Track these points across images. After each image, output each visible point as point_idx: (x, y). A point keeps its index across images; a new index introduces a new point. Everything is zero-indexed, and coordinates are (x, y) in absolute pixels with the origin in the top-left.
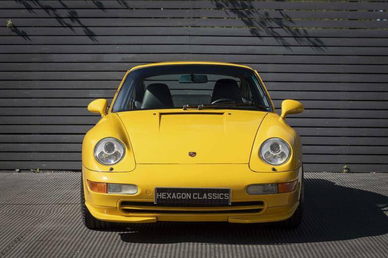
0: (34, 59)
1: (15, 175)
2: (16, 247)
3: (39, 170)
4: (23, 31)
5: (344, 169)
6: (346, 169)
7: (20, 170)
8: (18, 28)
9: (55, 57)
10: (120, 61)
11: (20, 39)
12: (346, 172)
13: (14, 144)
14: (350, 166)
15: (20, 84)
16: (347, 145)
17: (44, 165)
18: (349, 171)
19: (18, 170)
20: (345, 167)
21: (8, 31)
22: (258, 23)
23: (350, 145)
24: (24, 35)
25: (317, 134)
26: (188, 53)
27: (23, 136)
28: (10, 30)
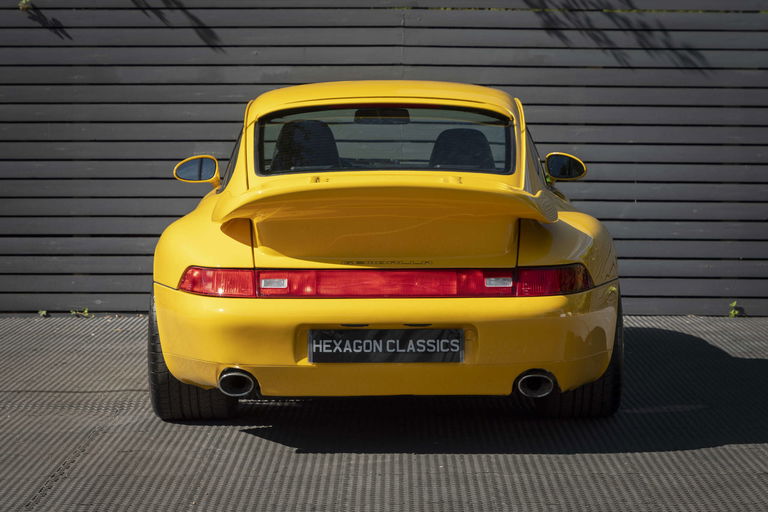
0: (76, 78)
1: (39, 321)
2: (55, 490)
3: (89, 312)
4: (54, 20)
5: (731, 309)
6: (736, 308)
7: (48, 312)
8: (43, 12)
9: (121, 74)
10: (258, 80)
11: (47, 36)
12: (736, 316)
13: (36, 257)
14: (744, 303)
15: (48, 131)
16: (739, 259)
17: (99, 302)
18: (742, 314)
19: (44, 312)
20: (734, 304)
21: (22, 18)
22: (559, 9)
23: (744, 259)
24: (57, 27)
25: (675, 235)
26: (401, 65)
27: (53, 241)
28: (26, 15)
